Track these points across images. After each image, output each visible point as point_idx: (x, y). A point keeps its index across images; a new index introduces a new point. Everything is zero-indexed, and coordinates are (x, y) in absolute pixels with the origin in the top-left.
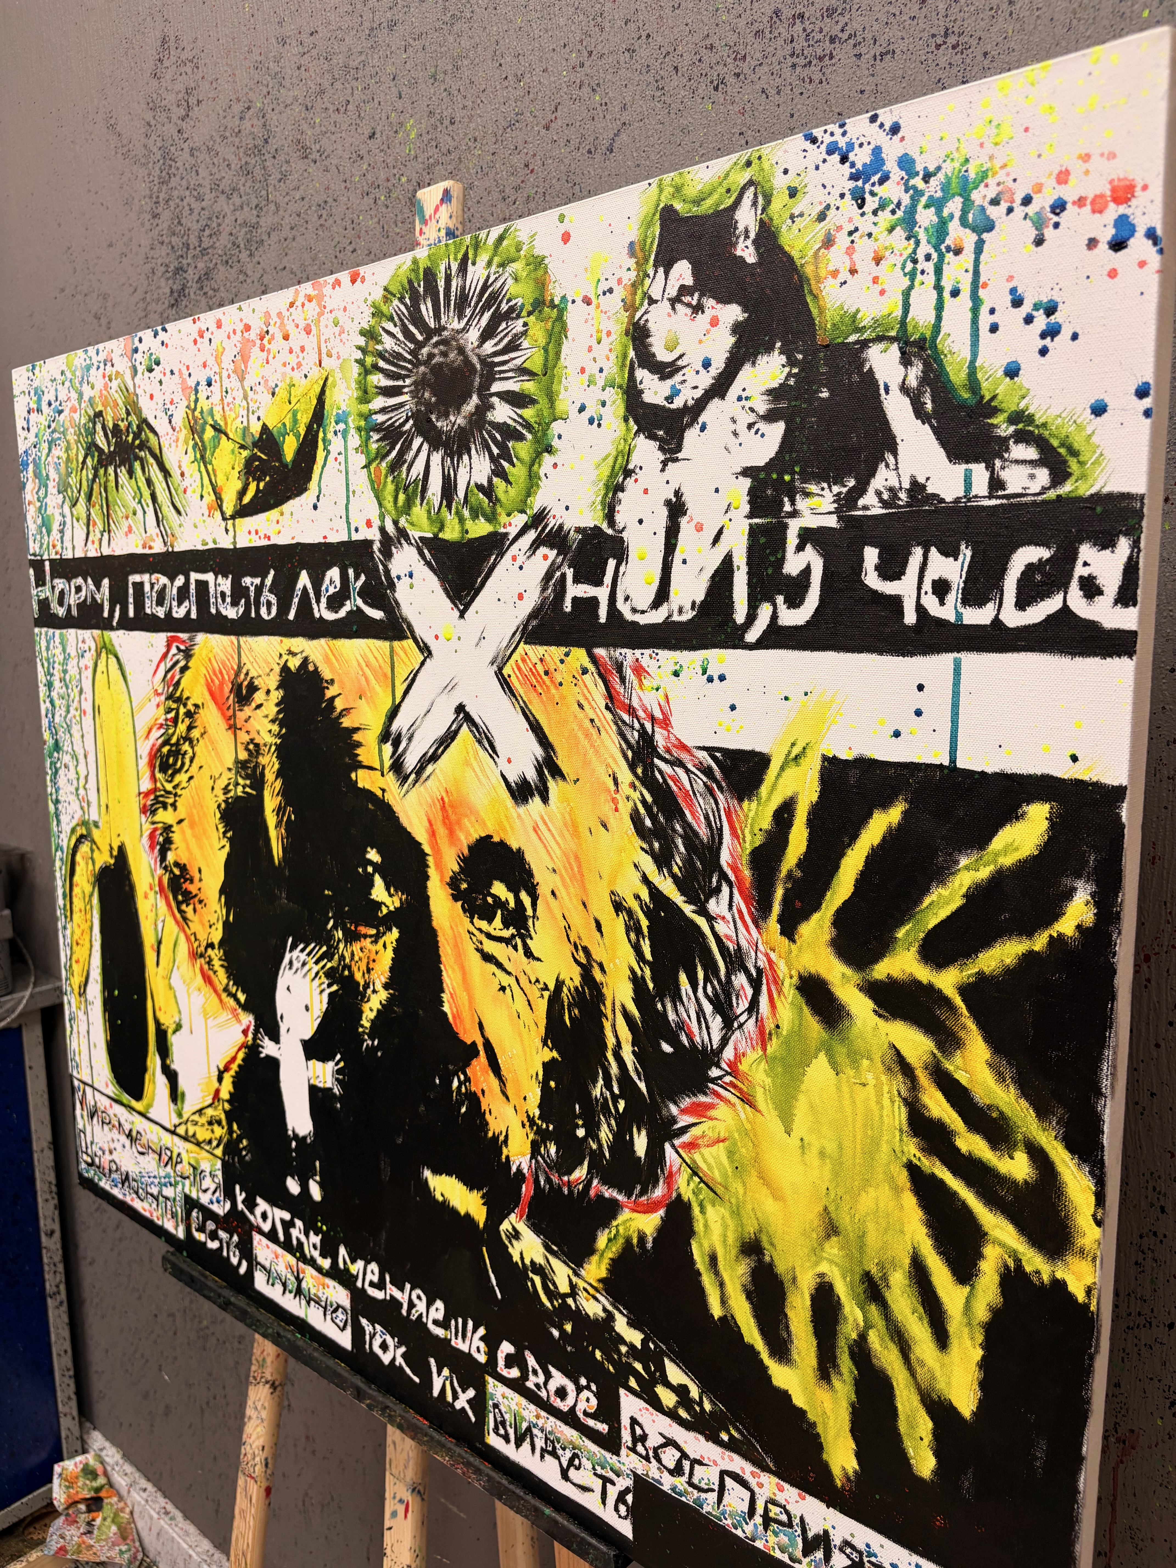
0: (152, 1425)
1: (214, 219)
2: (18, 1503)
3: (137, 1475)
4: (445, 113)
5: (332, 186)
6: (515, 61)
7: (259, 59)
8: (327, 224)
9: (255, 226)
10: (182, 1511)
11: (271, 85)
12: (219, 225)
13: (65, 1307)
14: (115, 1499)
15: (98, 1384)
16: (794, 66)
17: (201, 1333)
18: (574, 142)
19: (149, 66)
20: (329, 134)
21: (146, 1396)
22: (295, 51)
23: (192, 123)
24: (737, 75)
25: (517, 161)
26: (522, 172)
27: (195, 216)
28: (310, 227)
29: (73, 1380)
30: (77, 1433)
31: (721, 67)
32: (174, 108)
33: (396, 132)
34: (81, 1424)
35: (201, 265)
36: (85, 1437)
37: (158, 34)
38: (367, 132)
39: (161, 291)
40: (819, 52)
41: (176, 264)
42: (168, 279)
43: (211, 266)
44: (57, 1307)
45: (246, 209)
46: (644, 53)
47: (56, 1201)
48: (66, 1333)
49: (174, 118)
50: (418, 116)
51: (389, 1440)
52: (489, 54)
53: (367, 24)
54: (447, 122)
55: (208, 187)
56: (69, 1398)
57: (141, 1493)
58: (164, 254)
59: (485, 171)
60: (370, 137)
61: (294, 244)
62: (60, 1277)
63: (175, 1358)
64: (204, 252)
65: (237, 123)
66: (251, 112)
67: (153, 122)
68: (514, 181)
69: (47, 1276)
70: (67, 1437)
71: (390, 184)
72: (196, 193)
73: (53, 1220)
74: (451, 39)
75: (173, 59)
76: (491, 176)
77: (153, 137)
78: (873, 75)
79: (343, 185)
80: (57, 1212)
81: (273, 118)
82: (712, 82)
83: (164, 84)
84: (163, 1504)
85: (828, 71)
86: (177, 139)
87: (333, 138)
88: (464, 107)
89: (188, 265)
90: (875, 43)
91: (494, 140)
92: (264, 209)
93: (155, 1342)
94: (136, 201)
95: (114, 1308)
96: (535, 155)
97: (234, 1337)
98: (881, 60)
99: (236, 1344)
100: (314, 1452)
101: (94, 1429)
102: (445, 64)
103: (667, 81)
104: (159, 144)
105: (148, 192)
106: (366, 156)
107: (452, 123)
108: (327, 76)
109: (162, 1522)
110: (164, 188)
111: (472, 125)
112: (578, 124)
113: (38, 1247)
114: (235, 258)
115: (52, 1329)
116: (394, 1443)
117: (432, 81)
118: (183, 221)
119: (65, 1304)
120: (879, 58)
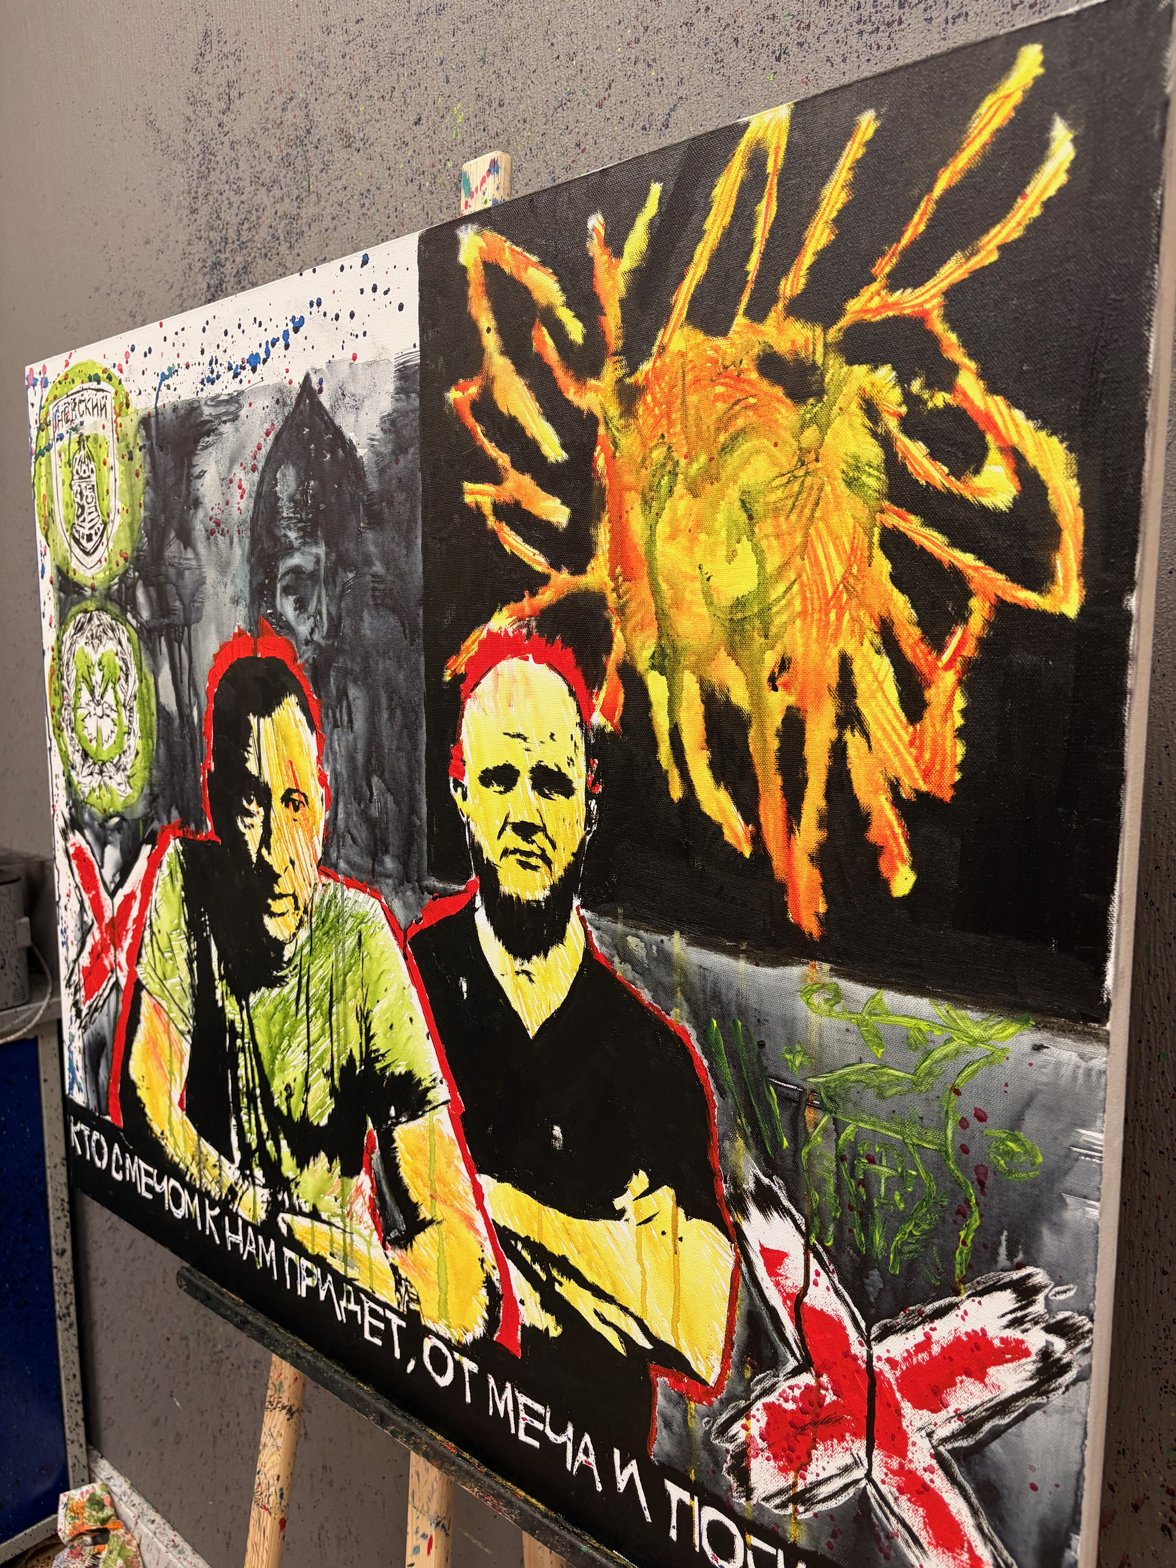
0: (162, 1454)
1: (254, 212)
2: (22, 1534)
3: (145, 1505)
4: (494, 96)
5: (375, 174)
6: (567, 39)
7: (303, 49)
8: (370, 213)
9: (296, 218)
10: (192, 1545)
11: (314, 75)
12: (259, 218)
13: (74, 1330)
14: (122, 1531)
15: (106, 1411)
16: (861, 33)
17: (215, 1357)
18: (628, 120)
19: (191, 59)
20: (373, 122)
21: (156, 1423)
22: (340, 39)
23: (233, 116)
24: (801, 44)
25: (568, 140)
26: (573, 152)
27: (234, 210)
28: (351, 216)
29: (81, 1406)
31: (783, 37)
32: (215, 103)
33: (443, 117)
34: (88, 1452)
35: (239, 259)
36: (92, 1465)
37: (201, 29)
38: (413, 118)
39: (197, 287)
40: (888, 17)
41: (214, 259)
42: (205, 274)
43: (250, 259)
44: (67, 1330)
45: (287, 200)
46: (702, 26)
47: (68, 1219)
48: (75, 1356)
49: (215, 113)
50: (464, 100)
51: (412, 1471)
52: (540, 34)
53: (414, 10)
54: (495, 105)
55: (248, 180)
57: (149, 1525)
58: (201, 248)
59: (534, 152)
60: (416, 123)
61: (335, 234)
62: (71, 1298)
63: (188, 1384)
64: (243, 246)
65: (279, 114)
66: (293, 103)
67: (193, 117)
68: (565, 161)
69: (57, 1298)
70: (75, 1465)
71: (435, 170)
72: (235, 187)
73: (65, 1239)
74: (501, 21)
75: (215, 53)
76: (540, 157)
77: (193, 132)
78: (944, 39)
79: (387, 173)
80: (68, 1231)
81: (316, 108)
82: (774, 52)
83: (205, 79)
84: (172, 1537)
85: (896, 37)
86: (217, 132)
87: (378, 125)
88: (514, 89)
89: (226, 259)
90: (947, 6)
91: (544, 120)
92: (305, 201)
93: (167, 1366)
94: (174, 197)
95: (125, 1331)
96: (586, 134)
97: (249, 1362)
98: (954, 23)
99: (251, 1370)
100: (331, 1484)
102: (495, 46)
103: (727, 53)
104: (199, 139)
105: (187, 188)
106: (411, 143)
107: (501, 105)
108: (372, 63)
109: (171, 1556)
110: (203, 182)
111: (522, 107)
112: (632, 100)
113: (48, 1268)
114: (274, 251)
115: (61, 1353)
116: (418, 1474)
117: (481, 64)
118: (222, 215)
119: (75, 1326)
120: (951, 21)
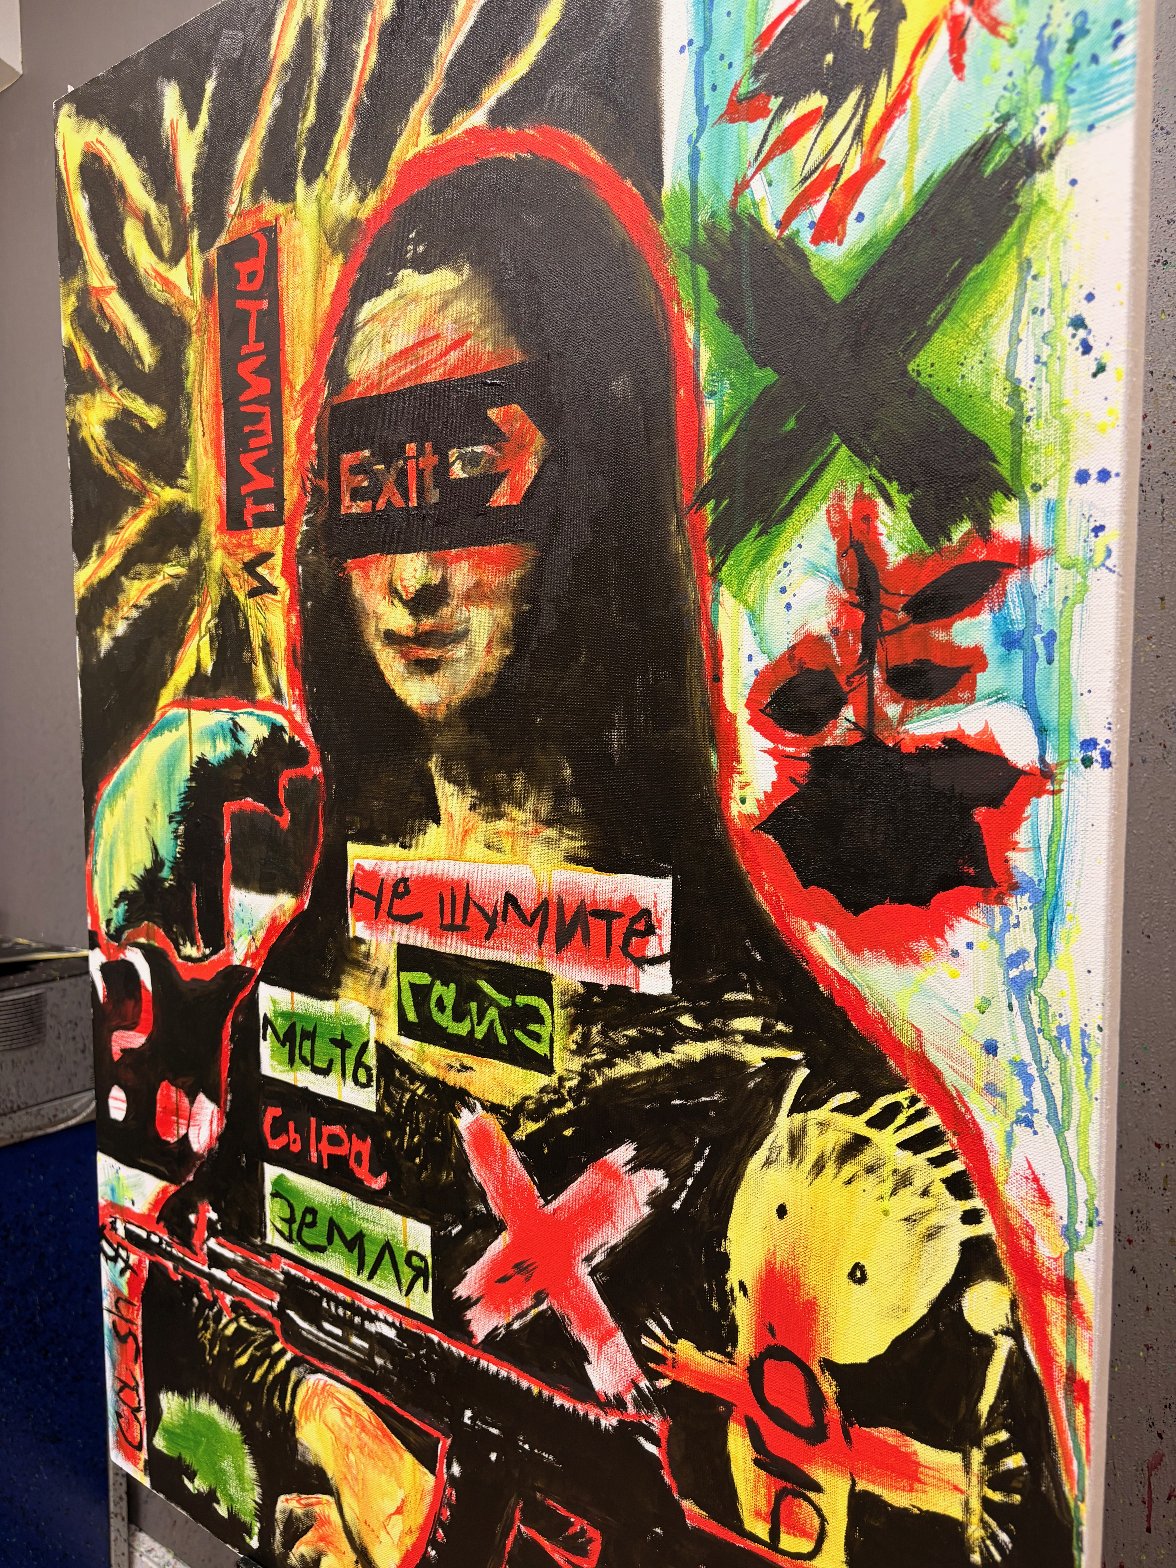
30: (125, 1535)
56: (121, 1498)
101: (141, 1530)
